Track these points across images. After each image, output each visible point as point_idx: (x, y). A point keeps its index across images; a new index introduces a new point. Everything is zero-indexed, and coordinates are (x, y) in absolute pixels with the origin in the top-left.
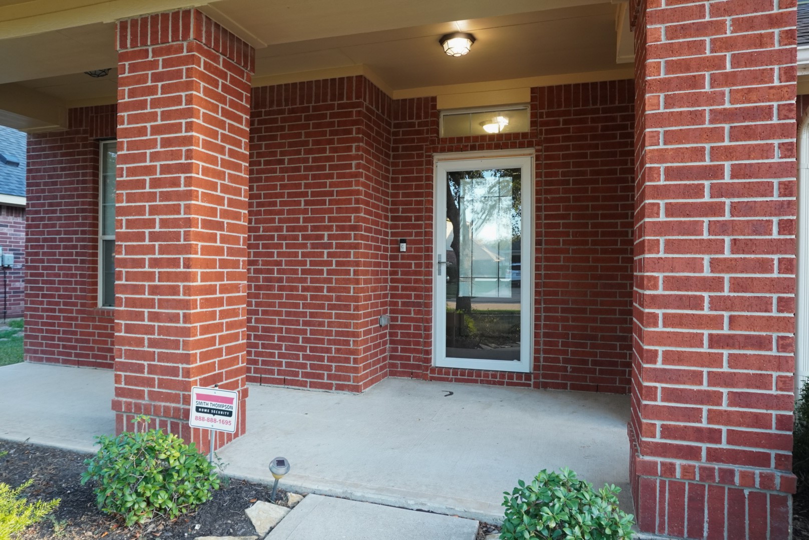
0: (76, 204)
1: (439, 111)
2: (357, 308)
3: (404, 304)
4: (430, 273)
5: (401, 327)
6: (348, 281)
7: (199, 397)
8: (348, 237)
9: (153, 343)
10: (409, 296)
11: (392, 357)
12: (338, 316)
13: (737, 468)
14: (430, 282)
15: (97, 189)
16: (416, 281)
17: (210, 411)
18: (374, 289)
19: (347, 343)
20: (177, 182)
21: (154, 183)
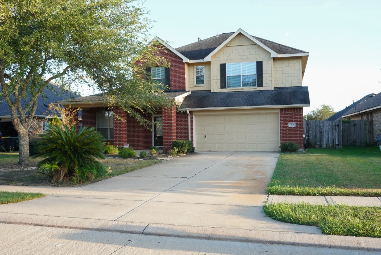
0: (92, 122)
2: (140, 138)
3: (147, 138)
5: (147, 141)
6: (139, 134)
8: (138, 128)
9: (118, 140)
10: (148, 136)
12: (137, 139)
13: (169, 147)
14: (152, 134)
15: (96, 120)
16: (150, 134)
18: (143, 135)
19: (139, 143)
20: (121, 124)
21: (118, 124)
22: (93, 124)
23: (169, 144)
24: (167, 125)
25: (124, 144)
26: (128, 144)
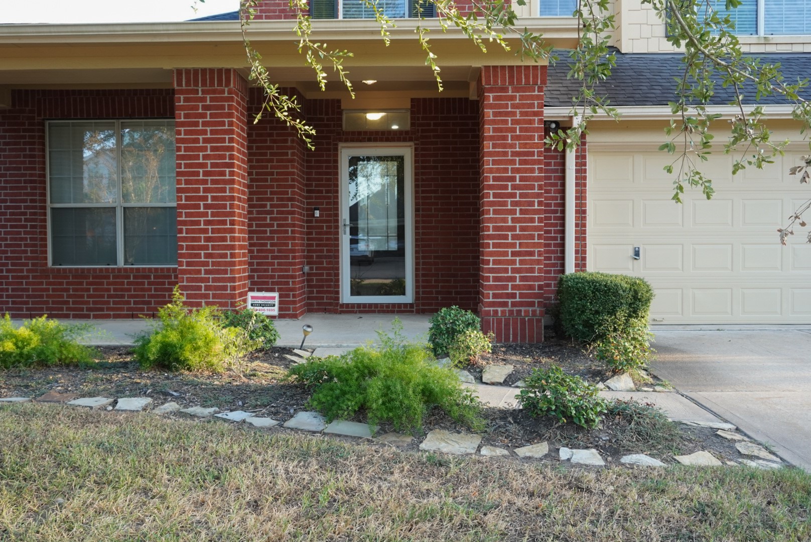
0: (24, 175)
1: (343, 110)
2: (293, 258)
3: (318, 257)
4: (337, 233)
5: (316, 275)
6: (288, 238)
7: (253, 298)
9: (207, 272)
10: (322, 251)
11: (309, 298)
12: (279, 264)
13: (523, 309)
14: (337, 239)
16: (328, 239)
17: (260, 305)
18: (300, 245)
19: (288, 283)
20: (223, 174)
21: (206, 174)
22: (31, 182)
23: (521, 296)
24: (514, 187)
25: (250, 294)
26: (276, 294)
